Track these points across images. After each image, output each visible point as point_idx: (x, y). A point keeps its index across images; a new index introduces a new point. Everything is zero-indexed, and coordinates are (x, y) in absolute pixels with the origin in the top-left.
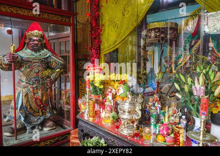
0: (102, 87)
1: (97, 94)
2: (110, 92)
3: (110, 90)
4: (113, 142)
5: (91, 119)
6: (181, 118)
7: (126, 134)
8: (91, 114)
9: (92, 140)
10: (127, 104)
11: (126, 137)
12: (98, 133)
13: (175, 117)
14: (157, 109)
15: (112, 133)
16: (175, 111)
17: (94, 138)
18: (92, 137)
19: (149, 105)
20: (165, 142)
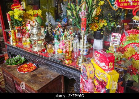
0: (21, 20)
1: (19, 26)
2: (29, 23)
3: (28, 22)
4: (29, 57)
5: (14, 44)
6: (74, 36)
7: (36, 51)
8: (14, 41)
9: (15, 58)
10: (35, 29)
11: (36, 53)
12: (19, 53)
13: (71, 37)
14: (60, 33)
15: (28, 51)
16: (71, 32)
17: (17, 56)
18: (15, 56)
19: (55, 30)
20: (63, 53)
